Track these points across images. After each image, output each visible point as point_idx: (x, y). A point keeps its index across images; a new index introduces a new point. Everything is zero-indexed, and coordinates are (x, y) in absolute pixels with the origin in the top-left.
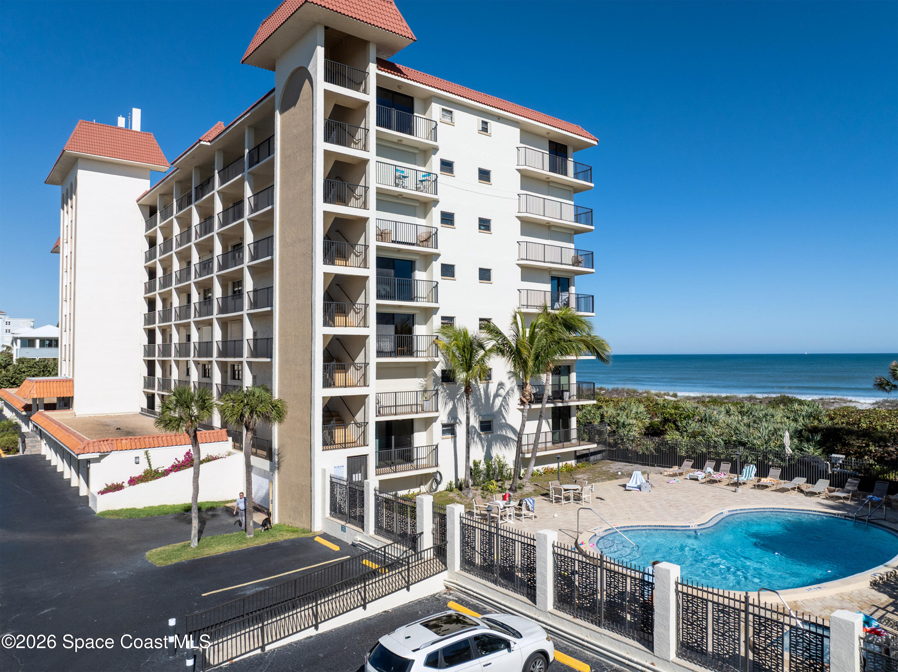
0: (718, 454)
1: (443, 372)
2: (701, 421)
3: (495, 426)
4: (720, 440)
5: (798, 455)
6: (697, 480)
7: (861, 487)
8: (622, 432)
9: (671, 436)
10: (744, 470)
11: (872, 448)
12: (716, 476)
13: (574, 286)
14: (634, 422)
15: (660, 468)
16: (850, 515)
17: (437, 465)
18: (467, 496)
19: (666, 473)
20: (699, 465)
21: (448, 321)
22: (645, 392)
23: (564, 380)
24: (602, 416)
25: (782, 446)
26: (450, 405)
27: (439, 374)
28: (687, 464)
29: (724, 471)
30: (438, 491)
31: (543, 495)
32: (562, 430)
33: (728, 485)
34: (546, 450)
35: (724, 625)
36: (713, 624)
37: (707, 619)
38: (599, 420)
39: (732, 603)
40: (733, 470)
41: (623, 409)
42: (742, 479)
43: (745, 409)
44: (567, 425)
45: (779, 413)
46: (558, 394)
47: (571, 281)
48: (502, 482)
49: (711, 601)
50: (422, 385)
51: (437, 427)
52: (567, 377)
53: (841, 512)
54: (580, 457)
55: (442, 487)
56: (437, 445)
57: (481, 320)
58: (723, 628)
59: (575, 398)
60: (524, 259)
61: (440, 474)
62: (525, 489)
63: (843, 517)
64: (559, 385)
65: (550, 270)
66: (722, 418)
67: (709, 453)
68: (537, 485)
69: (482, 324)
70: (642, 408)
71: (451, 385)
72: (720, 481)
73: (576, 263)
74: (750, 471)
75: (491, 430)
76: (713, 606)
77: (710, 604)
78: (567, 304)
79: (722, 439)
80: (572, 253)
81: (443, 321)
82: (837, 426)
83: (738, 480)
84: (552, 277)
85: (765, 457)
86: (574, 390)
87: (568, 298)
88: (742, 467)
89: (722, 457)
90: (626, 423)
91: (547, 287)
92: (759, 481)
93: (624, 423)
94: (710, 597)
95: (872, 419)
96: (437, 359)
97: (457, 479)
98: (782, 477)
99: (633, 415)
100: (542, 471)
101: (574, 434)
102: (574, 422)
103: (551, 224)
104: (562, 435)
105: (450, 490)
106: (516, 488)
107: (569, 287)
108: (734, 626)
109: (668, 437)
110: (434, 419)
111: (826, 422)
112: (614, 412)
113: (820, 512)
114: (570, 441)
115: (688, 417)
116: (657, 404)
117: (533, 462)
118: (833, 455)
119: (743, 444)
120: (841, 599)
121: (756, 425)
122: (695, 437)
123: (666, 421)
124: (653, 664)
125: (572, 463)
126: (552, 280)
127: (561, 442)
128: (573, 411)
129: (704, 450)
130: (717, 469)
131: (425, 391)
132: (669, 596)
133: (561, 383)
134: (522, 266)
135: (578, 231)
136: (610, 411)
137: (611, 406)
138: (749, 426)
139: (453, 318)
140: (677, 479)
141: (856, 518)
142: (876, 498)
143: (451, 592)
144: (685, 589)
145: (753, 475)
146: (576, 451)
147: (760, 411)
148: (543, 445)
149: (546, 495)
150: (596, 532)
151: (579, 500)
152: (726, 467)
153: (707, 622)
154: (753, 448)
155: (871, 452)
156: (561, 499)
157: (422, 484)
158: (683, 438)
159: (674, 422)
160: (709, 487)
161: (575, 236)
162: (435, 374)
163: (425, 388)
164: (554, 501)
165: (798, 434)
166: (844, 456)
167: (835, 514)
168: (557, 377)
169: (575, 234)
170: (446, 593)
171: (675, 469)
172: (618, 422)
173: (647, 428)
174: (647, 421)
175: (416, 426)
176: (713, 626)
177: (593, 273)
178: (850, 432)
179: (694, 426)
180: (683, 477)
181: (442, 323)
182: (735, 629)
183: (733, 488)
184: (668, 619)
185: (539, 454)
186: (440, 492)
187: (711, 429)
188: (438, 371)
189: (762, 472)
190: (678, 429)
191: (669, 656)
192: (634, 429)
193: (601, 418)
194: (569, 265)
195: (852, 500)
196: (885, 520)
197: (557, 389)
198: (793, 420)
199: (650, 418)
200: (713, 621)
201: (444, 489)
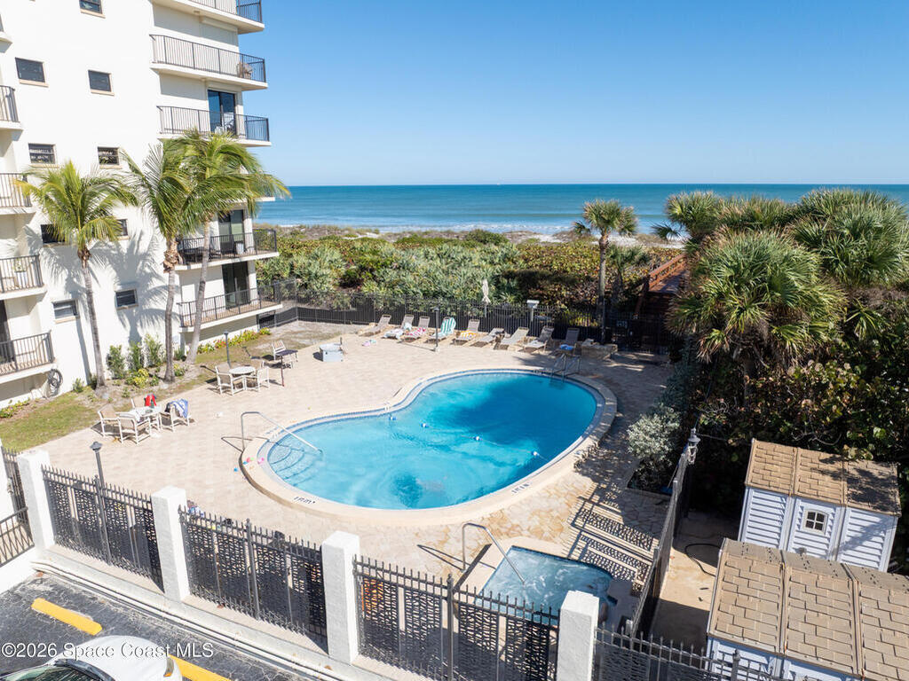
0: (417, 307)
1: (44, 227)
2: (399, 268)
3: (139, 298)
4: (419, 291)
5: (496, 303)
6: (394, 338)
7: (555, 335)
8: (315, 285)
9: (369, 288)
10: (443, 324)
11: (564, 293)
12: (415, 332)
13: (242, 104)
14: (328, 271)
15: (356, 326)
16: (547, 370)
17: (52, 360)
18: (101, 397)
19: (361, 333)
20: (397, 320)
21: (43, 152)
22: (347, 229)
23: (236, 228)
24: (292, 266)
25: (481, 296)
26: (64, 274)
27: (38, 231)
28: (385, 320)
29: (421, 326)
30: (60, 394)
31: (209, 382)
32: (238, 291)
33: (427, 342)
34: (217, 319)
35: (421, 616)
36: (406, 615)
37: (397, 609)
38: (288, 271)
39: (430, 589)
40: (432, 324)
41: (316, 257)
42: (441, 334)
43: (443, 251)
44: (244, 285)
45: (476, 254)
46: (229, 247)
47: (238, 98)
48: (155, 369)
49: (402, 586)
50: (10, 247)
51: (45, 309)
52: (240, 225)
53: (538, 368)
54: (265, 320)
55: (66, 387)
56: (49, 334)
57: (100, 149)
58: (419, 619)
59: (252, 250)
60: (163, 63)
61: (57, 371)
62: (186, 375)
63: (540, 374)
64: (231, 236)
65: (205, 81)
66: (422, 264)
67: (408, 305)
68: (204, 367)
69: (103, 155)
70: (337, 255)
71: (60, 247)
72: (419, 338)
73: (243, 73)
74: (450, 324)
75: (134, 303)
76: (405, 593)
77: (401, 591)
78: (233, 130)
79: (421, 290)
80: (237, 59)
81: (33, 151)
82: (531, 269)
83: (437, 336)
84: (209, 91)
85: (464, 307)
86: (250, 241)
87: (235, 121)
88: (441, 321)
89: (421, 310)
90: (318, 274)
91: (204, 105)
92: (458, 334)
93: (316, 275)
94: (401, 580)
95: (562, 261)
96: (29, 210)
97: (88, 374)
98: (480, 329)
99: (326, 264)
100: (213, 345)
101: (254, 295)
102: (252, 279)
103: (201, 14)
104: (239, 297)
105: (78, 389)
106: (172, 377)
107: (235, 106)
108: (434, 617)
109: (365, 289)
110: (39, 298)
111: (521, 266)
112: (306, 261)
113: (518, 370)
114: (249, 303)
115: (384, 265)
116: (354, 248)
117: (197, 338)
118: (529, 301)
119: (444, 295)
120: (548, 494)
121: (454, 272)
122: (393, 287)
123: (362, 269)
124: (328, 667)
125: (255, 329)
126: (209, 96)
127: (238, 305)
128: (251, 268)
129: (403, 302)
130: (415, 323)
131: (17, 257)
132: (344, 584)
133: (233, 233)
134: (162, 74)
135: (242, 30)
136: (300, 260)
137: (303, 253)
138: (447, 273)
139: (52, 146)
140: (374, 339)
141: (554, 374)
142: (569, 347)
143: (45, 576)
144: (366, 571)
145: (452, 328)
146: (257, 315)
147: (459, 252)
148: (213, 313)
149: (213, 381)
150: (269, 437)
151: (254, 386)
152: (424, 321)
153: (397, 613)
154: (451, 298)
155: (562, 296)
156: (230, 388)
157: (33, 388)
158: (381, 289)
159: (372, 271)
160: (406, 347)
161: (239, 36)
162: (29, 232)
163: (18, 253)
164: (221, 391)
165: (495, 280)
166: (537, 302)
167: (532, 371)
168: (226, 226)
169: (239, 33)
170: (34, 582)
171: (372, 327)
172: (310, 273)
173: (343, 278)
174: (343, 270)
175: (9, 309)
176: (406, 617)
177: (265, 88)
178: (544, 277)
179: (392, 274)
180: (380, 335)
181: (31, 154)
182: (435, 621)
183: (432, 346)
184: (344, 613)
185: (203, 326)
186: (63, 395)
187: (410, 278)
188: (35, 226)
189: (462, 325)
190: (374, 278)
191: (349, 658)
192: (328, 279)
193: (291, 269)
194: (234, 75)
195: (547, 349)
196: (578, 373)
197: (227, 240)
198: (490, 263)
199: (347, 265)
200: (406, 611)
201: (69, 390)
